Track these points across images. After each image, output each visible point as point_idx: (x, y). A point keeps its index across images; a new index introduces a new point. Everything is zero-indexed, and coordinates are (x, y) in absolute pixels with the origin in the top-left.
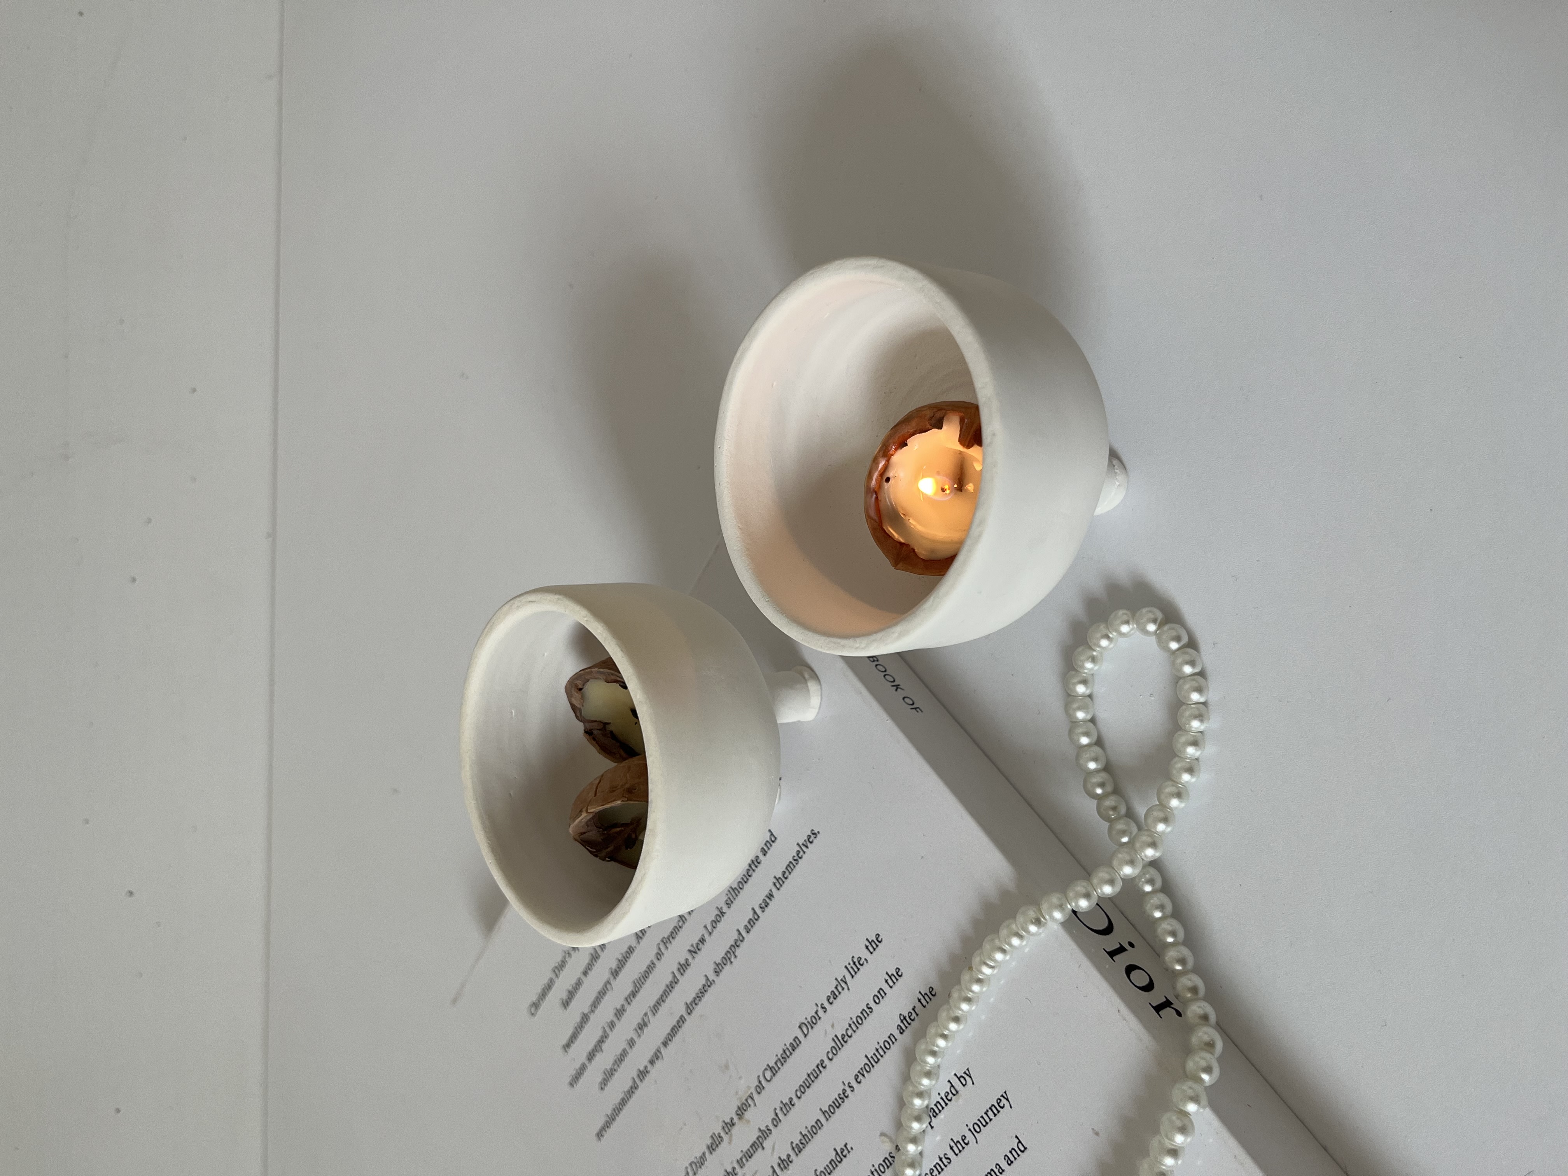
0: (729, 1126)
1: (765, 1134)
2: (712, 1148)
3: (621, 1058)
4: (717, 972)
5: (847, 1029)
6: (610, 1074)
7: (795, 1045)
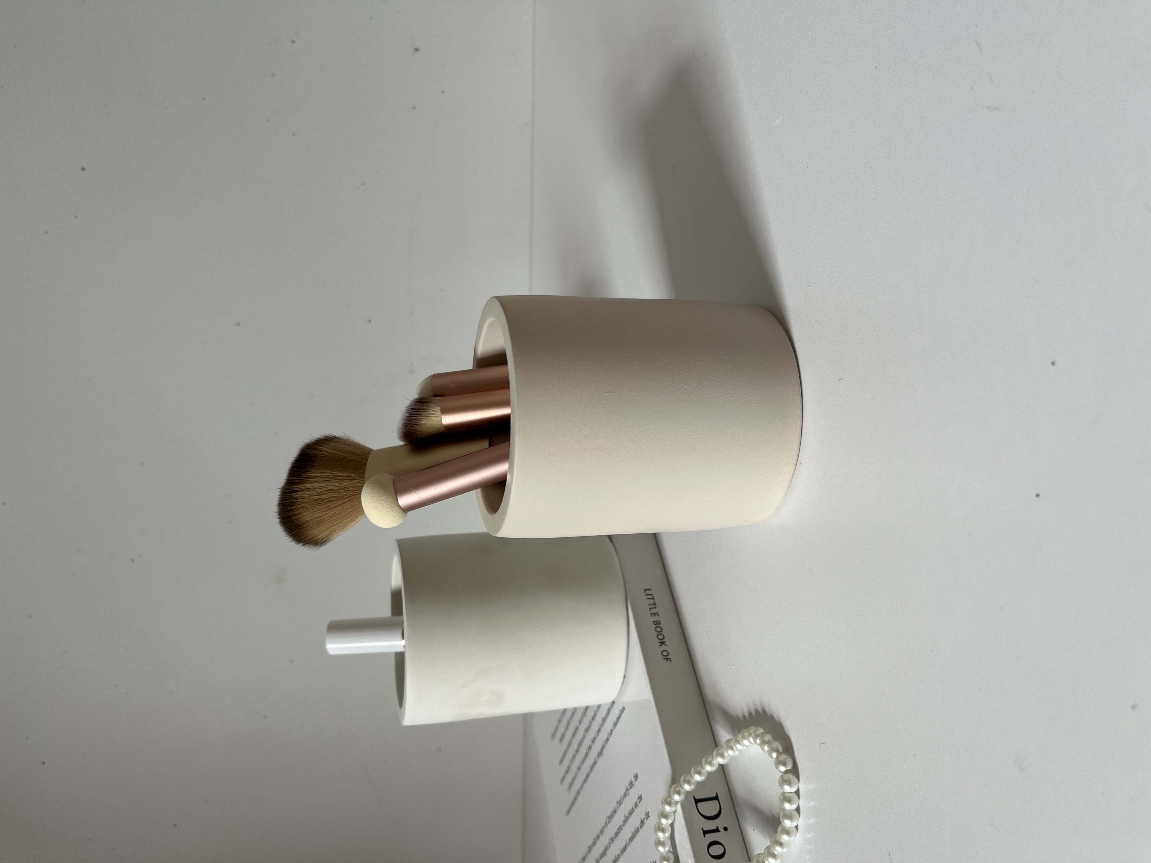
0: (598, 837)
1: (606, 849)
2: (594, 843)
3: (573, 780)
4: (598, 757)
5: (628, 814)
6: (571, 785)
7: (614, 812)
